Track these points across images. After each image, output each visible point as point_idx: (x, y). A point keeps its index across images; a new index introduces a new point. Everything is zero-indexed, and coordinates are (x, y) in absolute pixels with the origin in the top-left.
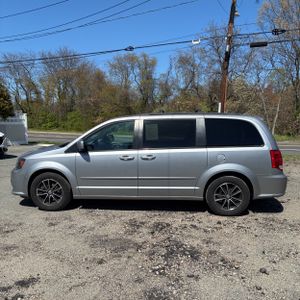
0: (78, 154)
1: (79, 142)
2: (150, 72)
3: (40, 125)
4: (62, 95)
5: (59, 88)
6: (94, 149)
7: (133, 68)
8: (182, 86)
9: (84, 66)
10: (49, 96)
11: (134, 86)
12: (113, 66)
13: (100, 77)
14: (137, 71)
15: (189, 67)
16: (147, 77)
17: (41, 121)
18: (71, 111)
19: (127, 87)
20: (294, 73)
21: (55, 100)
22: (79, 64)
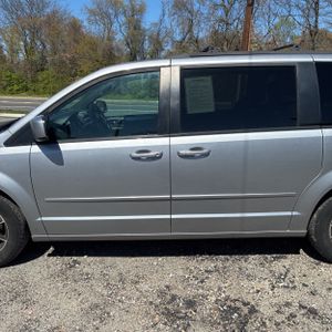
0: (36, 149)
1: (34, 122)
2: (139, 21)
3: (5, 88)
4: (29, 51)
5: (25, 41)
6: (70, 135)
7: (116, 16)
8: (178, 38)
9: (54, 13)
10: (14, 52)
11: (119, 37)
12: (92, 12)
13: (75, 27)
14: (122, 19)
15: (186, 14)
16: (135, 26)
17: (5, 83)
18: (42, 70)
19: (110, 39)
20: (312, 21)
21: (21, 56)
22: (48, 10)
